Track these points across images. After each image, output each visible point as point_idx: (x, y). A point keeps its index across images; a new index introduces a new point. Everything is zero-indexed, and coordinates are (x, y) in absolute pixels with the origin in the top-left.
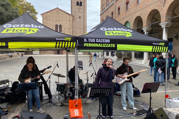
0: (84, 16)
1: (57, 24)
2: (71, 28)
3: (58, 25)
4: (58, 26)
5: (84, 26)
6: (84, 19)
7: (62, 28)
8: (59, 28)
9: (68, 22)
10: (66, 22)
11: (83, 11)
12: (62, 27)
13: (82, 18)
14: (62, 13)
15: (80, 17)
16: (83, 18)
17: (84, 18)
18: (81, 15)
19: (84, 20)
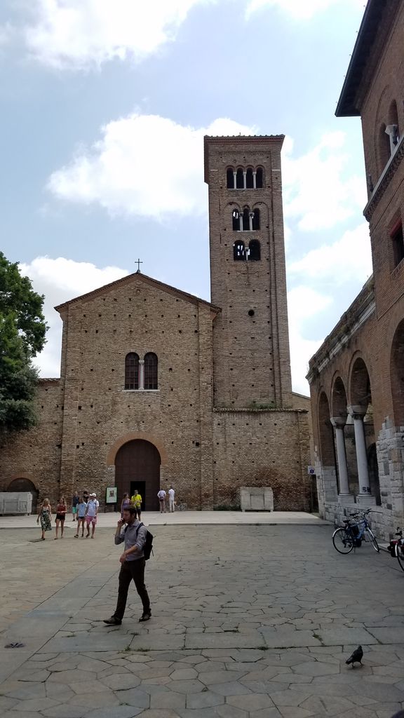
0: (273, 306)
1: (132, 351)
2: (205, 365)
3: (141, 355)
4: (142, 361)
5: (275, 354)
6: (274, 319)
7: (160, 370)
8: (142, 368)
9: (192, 335)
10: (179, 336)
11: (268, 283)
12: (160, 364)
13: (262, 316)
14: (158, 298)
15: (251, 313)
16: (266, 315)
17: (274, 313)
18: (258, 301)
19: (274, 322)
